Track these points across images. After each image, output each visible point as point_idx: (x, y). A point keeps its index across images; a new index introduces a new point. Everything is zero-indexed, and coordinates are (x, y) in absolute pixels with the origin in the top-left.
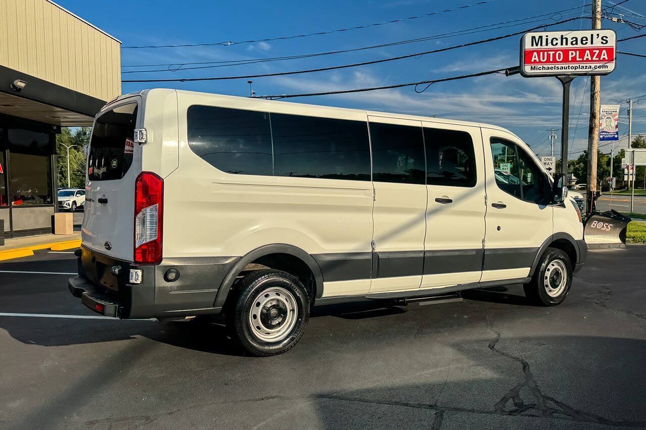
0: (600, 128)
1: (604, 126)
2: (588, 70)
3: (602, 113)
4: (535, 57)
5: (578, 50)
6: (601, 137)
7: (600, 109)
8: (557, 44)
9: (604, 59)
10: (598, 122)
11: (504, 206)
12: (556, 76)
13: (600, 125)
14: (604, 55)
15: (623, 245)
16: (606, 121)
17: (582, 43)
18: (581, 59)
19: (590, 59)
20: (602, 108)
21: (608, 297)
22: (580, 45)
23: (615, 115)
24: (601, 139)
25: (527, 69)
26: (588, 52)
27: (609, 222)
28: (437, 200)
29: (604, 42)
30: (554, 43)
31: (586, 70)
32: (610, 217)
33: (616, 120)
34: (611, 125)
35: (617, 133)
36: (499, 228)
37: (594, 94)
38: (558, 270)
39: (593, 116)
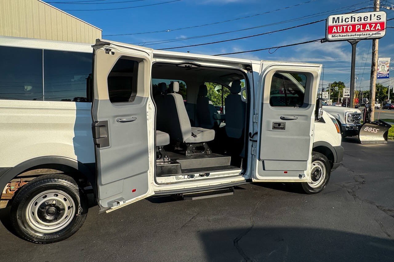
0: (378, 71)
1: (380, 70)
2: (368, 36)
3: (379, 63)
4: (335, 30)
5: (361, 24)
6: (378, 76)
7: (378, 60)
8: (348, 21)
9: (378, 29)
10: (377, 68)
12: (348, 40)
13: (378, 70)
14: (378, 27)
15: (386, 142)
16: (382, 67)
17: (364, 20)
18: (363, 30)
19: (369, 29)
20: (379, 60)
21: (361, 186)
22: (363, 21)
23: (387, 64)
24: (378, 78)
25: (330, 37)
26: (368, 25)
27: (377, 128)
29: (379, 19)
30: (347, 21)
31: (366, 36)
32: (377, 125)
33: (387, 67)
34: (384, 70)
35: (388, 74)
37: (374, 52)
38: (318, 169)
39: (373, 65)
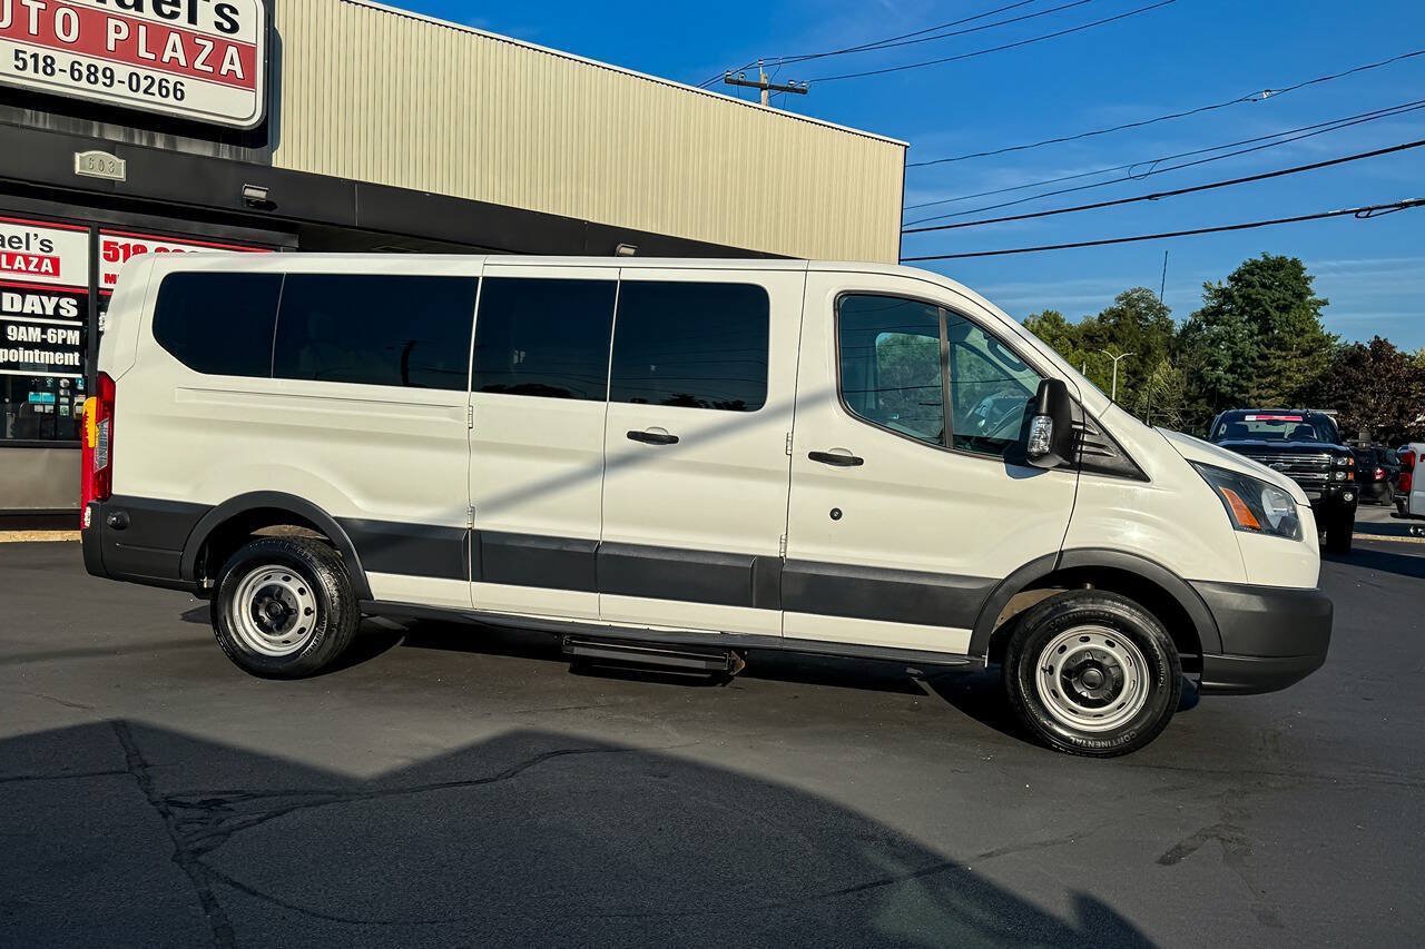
11: (858, 462)
28: (633, 435)
36: (836, 514)
